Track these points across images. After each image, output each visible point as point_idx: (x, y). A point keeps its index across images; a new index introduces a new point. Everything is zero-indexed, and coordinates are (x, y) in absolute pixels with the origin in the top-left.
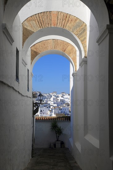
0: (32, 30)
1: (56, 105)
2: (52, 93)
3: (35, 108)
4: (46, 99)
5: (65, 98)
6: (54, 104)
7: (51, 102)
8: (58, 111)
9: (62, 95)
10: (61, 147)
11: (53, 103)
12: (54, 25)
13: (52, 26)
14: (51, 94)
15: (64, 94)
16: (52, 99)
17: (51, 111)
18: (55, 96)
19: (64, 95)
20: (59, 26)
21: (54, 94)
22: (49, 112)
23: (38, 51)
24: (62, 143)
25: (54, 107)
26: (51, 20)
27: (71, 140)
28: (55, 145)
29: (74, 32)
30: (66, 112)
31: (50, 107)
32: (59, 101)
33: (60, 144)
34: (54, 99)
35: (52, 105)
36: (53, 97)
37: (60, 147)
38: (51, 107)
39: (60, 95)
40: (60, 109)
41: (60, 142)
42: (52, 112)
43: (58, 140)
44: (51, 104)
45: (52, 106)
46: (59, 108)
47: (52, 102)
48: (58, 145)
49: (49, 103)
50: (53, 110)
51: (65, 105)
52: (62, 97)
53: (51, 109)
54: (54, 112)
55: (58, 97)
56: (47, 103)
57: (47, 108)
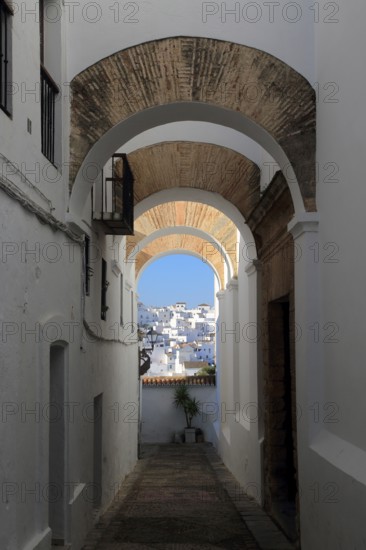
0: (142, 232)
1: (184, 339)
2: (174, 306)
3: (142, 363)
4: (157, 323)
5: (210, 319)
6: (180, 334)
7: (171, 330)
8: (189, 354)
9: (200, 312)
10: (197, 441)
11: (176, 332)
12: (181, 223)
13: (177, 225)
14: (171, 308)
15: (206, 308)
16: (173, 323)
17: (172, 355)
18: (181, 313)
19: (206, 312)
20: (189, 224)
21: (178, 309)
22: (166, 359)
23: (150, 253)
24: (199, 433)
25: (181, 344)
26: (174, 215)
27: (216, 425)
28: (183, 437)
29: (216, 235)
30: (210, 356)
31: (168, 344)
32: (193, 326)
33: (194, 435)
34: (179, 322)
35: (174, 337)
36: (177, 316)
37: (194, 440)
38: (172, 344)
39: (195, 312)
40: (196, 350)
41: (194, 431)
42: (175, 358)
43: (189, 427)
44: (171, 337)
45: (174, 340)
46: (193, 346)
47: (173, 329)
48: (191, 437)
49: (166, 332)
50: (178, 352)
51: (209, 338)
52: (201, 316)
53: (170, 350)
54: (181, 358)
55: (190, 316)
56: (161, 334)
57: (162, 346)
